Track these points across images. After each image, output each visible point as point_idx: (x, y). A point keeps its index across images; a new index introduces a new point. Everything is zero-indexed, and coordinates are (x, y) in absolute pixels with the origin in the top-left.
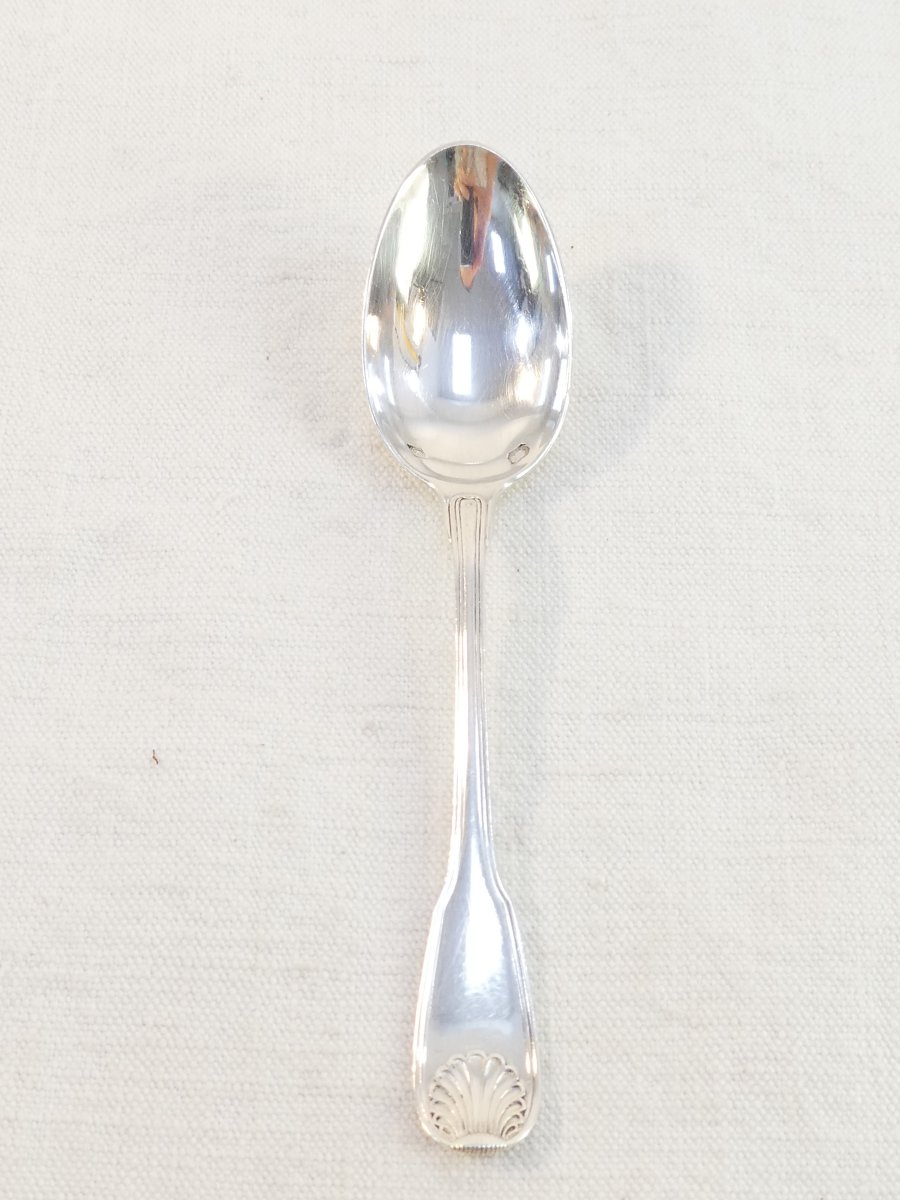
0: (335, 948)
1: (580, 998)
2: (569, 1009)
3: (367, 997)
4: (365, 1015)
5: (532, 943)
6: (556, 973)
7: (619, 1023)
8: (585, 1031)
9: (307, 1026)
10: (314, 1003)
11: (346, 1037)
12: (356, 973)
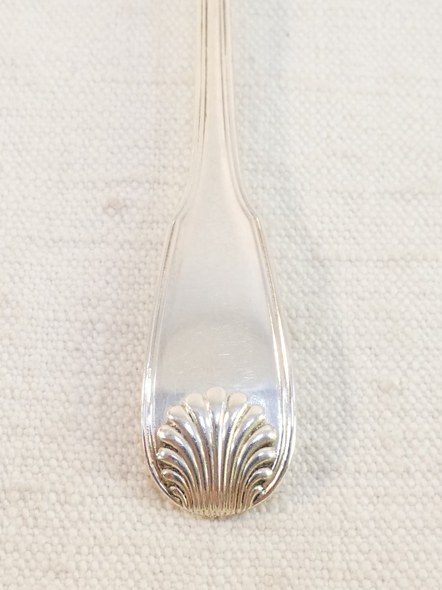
0: (64, 464)
1: (372, 524)
2: (359, 539)
3: (104, 524)
4: (101, 547)
5: (310, 458)
6: (342, 494)
7: (423, 556)
8: (379, 566)
9: (27, 561)
10: (36, 531)
11: (77, 575)
12: (91, 496)
